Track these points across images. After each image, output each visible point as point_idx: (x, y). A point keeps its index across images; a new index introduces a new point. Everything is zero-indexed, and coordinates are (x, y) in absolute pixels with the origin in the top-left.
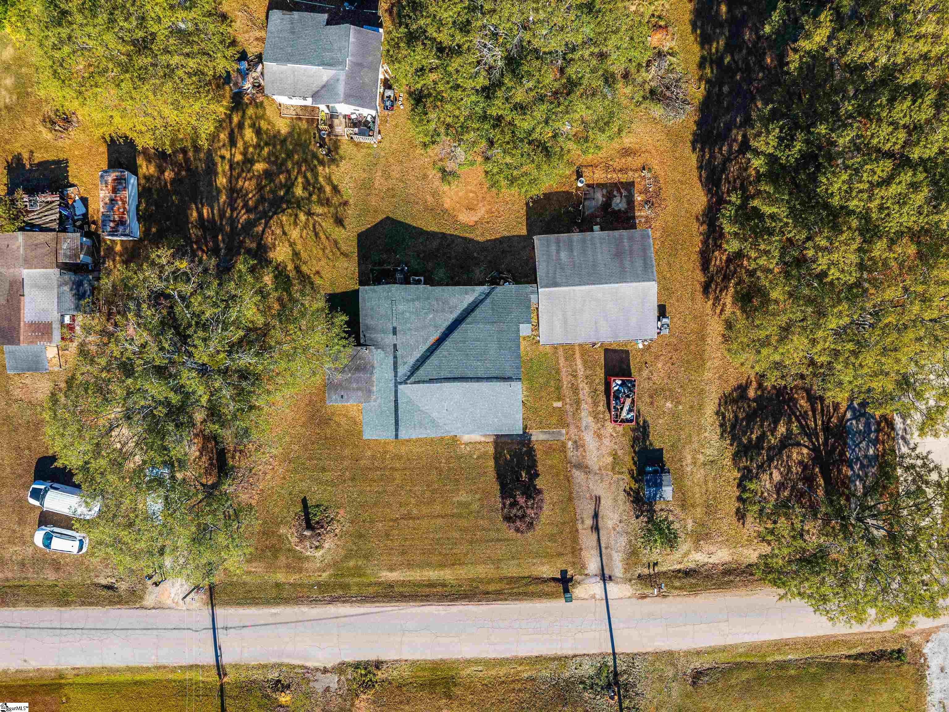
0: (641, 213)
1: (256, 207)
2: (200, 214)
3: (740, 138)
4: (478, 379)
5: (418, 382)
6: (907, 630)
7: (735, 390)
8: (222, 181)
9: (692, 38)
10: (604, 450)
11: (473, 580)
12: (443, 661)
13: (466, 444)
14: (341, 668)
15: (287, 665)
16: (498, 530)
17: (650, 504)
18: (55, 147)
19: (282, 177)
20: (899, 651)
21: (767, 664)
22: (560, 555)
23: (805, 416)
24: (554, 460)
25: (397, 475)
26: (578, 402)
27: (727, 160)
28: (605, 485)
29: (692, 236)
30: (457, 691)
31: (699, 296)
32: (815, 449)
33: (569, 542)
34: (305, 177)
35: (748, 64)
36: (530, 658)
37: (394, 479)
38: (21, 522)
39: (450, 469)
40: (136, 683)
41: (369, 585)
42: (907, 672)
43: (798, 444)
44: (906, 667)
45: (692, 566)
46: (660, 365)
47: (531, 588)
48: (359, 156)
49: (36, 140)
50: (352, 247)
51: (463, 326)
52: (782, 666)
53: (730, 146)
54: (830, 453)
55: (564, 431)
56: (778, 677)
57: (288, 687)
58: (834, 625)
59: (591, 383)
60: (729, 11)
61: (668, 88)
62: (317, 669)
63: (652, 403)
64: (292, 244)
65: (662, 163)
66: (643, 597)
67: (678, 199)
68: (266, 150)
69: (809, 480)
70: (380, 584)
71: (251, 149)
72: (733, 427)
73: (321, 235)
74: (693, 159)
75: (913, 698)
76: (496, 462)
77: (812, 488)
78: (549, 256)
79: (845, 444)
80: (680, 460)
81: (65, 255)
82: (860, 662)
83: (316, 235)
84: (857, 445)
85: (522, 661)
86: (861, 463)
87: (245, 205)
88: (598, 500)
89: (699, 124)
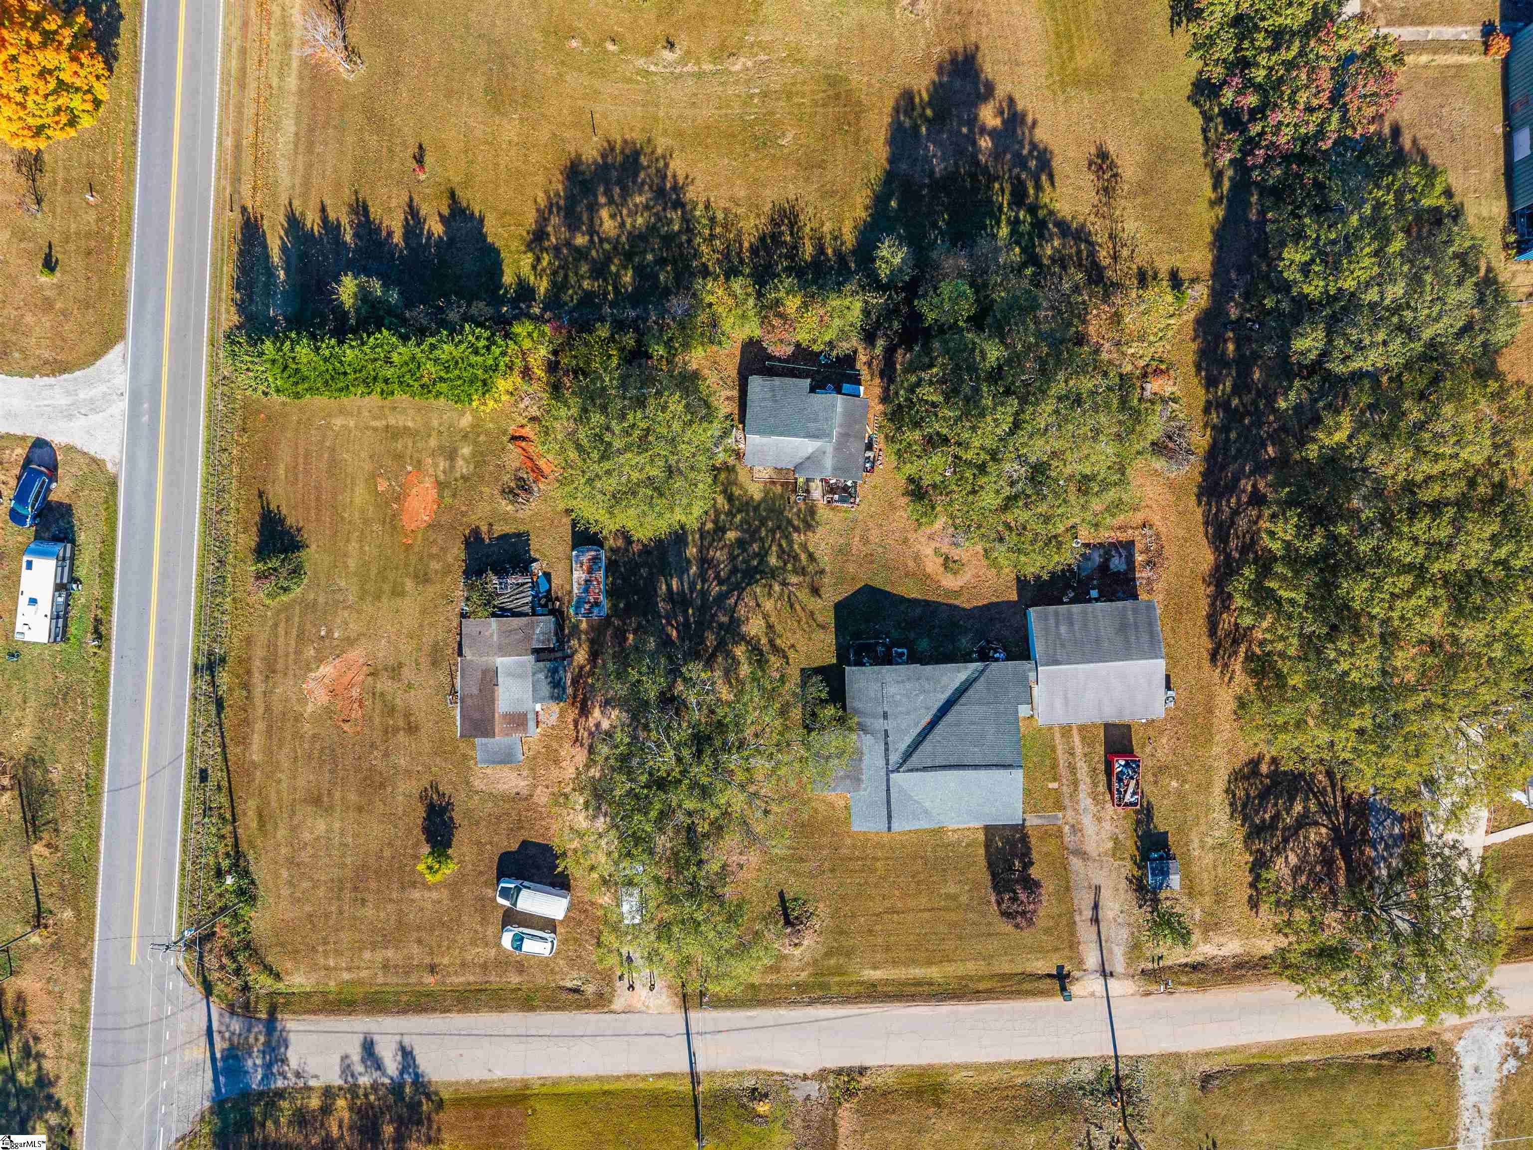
0: (1142, 575)
1: (729, 578)
2: (669, 587)
3: (1249, 488)
4: (976, 767)
5: (912, 770)
6: (1435, 1027)
7: (1247, 765)
8: (692, 551)
9: (1196, 381)
10: (1104, 835)
11: (962, 978)
12: (931, 1066)
13: (954, 831)
14: (822, 1075)
15: (764, 1073)
16: (990, 924)
17: (1155, 893)
18: (515, 519)
19: (755, 547)
20: (1429, 1050)
21: (1282, 1066)
22: (1056, 949)
23: (1323, 792)
24: (1051, 847)
25: (879, 864)
26: (1075, 784)
27: (1235, 513)
28: (1105, 872)
29: (1197, 598)
30: (946, 1099)
31: (1206, 664)
32: (1335, 829)
33: (1065, 935)
34: (780, 545)
35: (1257, 408)
36: (1025, 1062)
37: (876, 870)
38: (484, 921)
39: (936, 858)
40: (605, 1093)
41: (851, 984)
42: (1438, 1073)
43: (1316, 824)
44: (1436, 1067)
45: (1200, 959)
46: (1164, 741)
47: (1026, 986)
48: (836, 519)
49: (494, 511)
50: (829, 618)
51: (956, 708)
52: (1299, 1067)
53: (1239, 499)
54: (1352, 832)
55: (1060, 815)
56: (1295, 1080)
57: (766, 1095)
58: (1357, 1024)
59: (1089, 762)
60: (1238, 348)
61: (1170, 438)
62: (796, 1076)
63: (1156, 782)
64: (766, 617)
65: (1164, 518)
66: (1148, 994)
67: (1183, 558)
68: (739, 517)
69: (1328, 863)
70: (861, 983)
71: (723, 517)
72: (1244, 806)
73: (798, 607)
74: (1199, 514)
75: (1444, 1102)
76: (987, 851)
77: (1331, 874)
78: (1047, 630)
79: (1368, 821)
80: (1187, 844)
81: (538, 640)
82: (1385, 1062)
83: (792, 606)
84: (1381, 823)
85: (1016, 1065)
86: (1386, 844)
87: (717, 576)
88: (1098, 889)
89: (1205, 475)
